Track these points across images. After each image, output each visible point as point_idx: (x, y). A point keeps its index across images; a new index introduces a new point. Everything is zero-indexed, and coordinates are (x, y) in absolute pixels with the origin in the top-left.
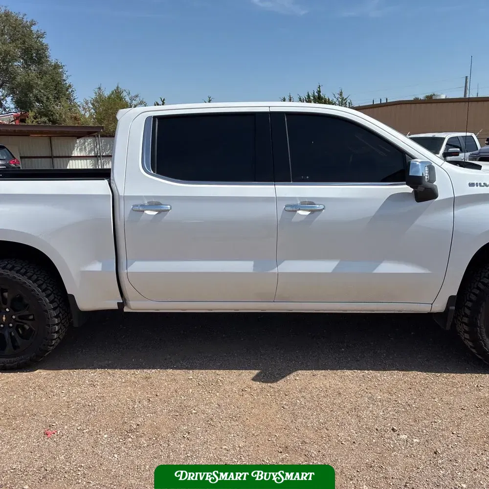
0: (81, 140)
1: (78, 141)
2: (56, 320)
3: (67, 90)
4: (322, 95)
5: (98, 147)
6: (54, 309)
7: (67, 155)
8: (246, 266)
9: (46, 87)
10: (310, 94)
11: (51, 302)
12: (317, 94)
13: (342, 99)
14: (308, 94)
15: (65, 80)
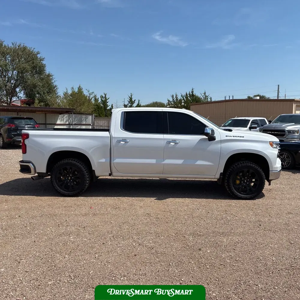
0: (62, 115)
1: (60, 116)
2: (88, 179)
3: (54, 88)
4: (194, 94)
5: (71, 119)
6: (87, 175)
7: (54, 123)
8: (153, 161)
9: (43, 86)
10: (188, 93)
11: (87, 172)
12: (191, 93)
13: (206, 96)
14: (186, 93)
15: (53, 83)
